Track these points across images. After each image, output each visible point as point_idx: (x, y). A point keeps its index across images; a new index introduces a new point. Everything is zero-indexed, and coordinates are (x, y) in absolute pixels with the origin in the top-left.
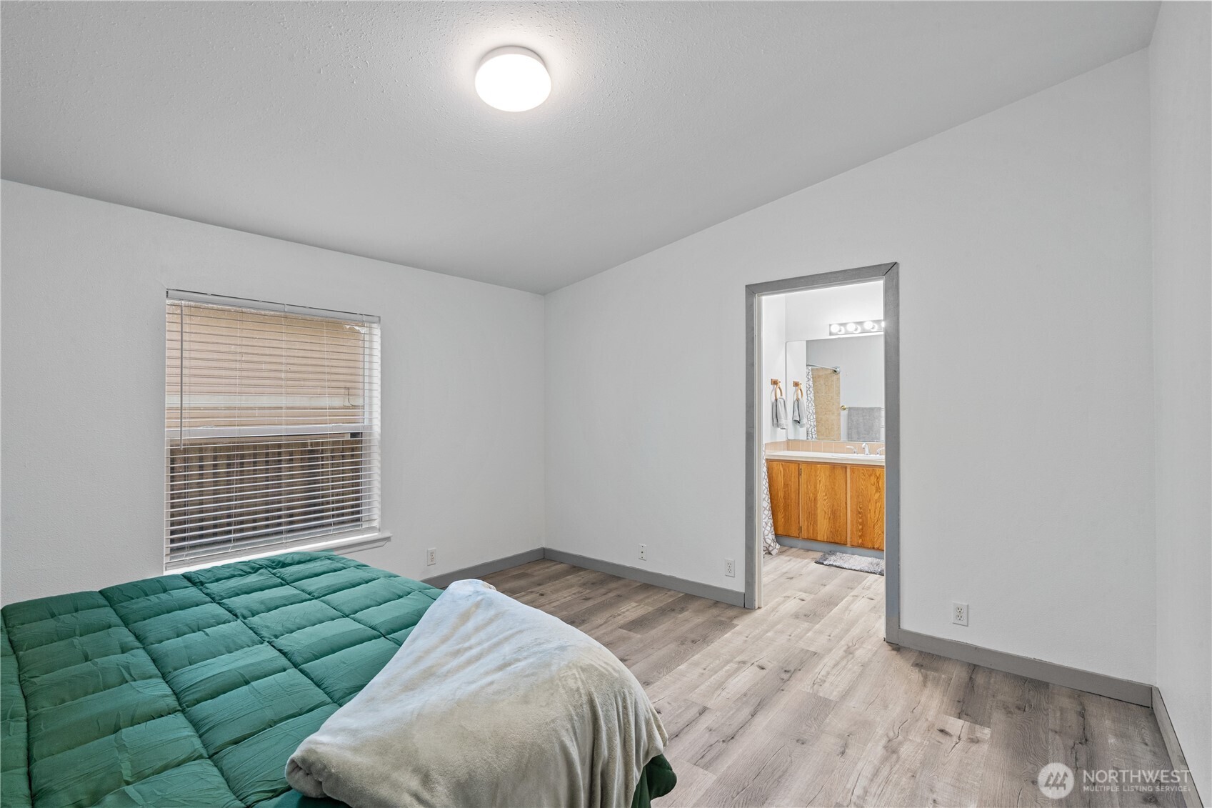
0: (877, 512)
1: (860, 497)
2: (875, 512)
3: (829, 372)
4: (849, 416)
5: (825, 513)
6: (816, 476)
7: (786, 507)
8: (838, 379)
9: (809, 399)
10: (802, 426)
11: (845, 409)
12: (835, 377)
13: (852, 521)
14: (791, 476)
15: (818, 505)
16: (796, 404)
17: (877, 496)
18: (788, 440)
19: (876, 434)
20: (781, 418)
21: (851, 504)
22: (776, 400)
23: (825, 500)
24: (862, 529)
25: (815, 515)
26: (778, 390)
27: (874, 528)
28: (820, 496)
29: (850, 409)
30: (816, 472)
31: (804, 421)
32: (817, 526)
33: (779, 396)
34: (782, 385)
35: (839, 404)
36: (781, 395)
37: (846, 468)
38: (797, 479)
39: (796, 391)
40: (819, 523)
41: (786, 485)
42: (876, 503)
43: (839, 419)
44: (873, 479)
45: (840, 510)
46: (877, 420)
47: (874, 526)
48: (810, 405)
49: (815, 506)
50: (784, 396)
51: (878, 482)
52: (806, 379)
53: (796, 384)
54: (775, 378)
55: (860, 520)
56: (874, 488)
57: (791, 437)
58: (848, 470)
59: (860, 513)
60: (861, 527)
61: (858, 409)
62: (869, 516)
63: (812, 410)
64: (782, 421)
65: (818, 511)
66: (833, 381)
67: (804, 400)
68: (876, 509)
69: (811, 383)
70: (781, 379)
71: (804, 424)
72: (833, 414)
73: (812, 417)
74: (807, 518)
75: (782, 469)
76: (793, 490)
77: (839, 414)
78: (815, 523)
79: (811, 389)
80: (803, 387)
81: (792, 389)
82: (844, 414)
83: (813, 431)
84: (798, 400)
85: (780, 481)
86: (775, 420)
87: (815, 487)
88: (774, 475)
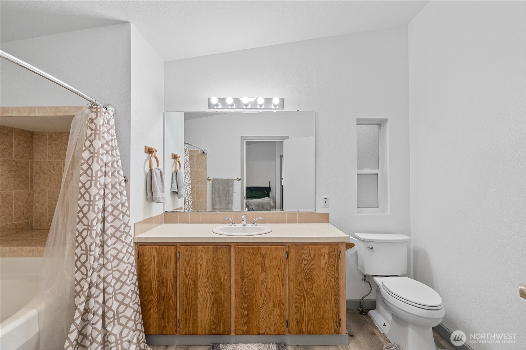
0: (263, 294)
1: (246, 279)
2: (261, 294)
3: (200, 153)
4: (213, 185)
5: (207, 301)
6: (197, 259)
7: (161, 299)
8: (206, 158)
9: (186, 171)
10: (180, 197)
11: (210, 180)
12: (203, 157)
13: (236, 308)
14: (167, 262)
15: (199, 294)
16: (174, 175)
17: (263, 275)
18: (166, 213)
19: (231, 197)
20: (156, 192)
21: (235, 287)
22: (151, 170)
23: (207, 286)
24: (247, 315)
25: (196, 305)
26: (154, 160)
27: (259, 312)
28: (202, 282)
29: (214, 180)
30: (197, 255)
31: (182, 192)
32: (197, 317)
33: (154, 166)
34: (159, 154)
35: (206, 175)
36: (158, 165)
37: (230, 248)
38: (174, 265)
39: (175, 163)
40: (199, 314)
41: (161, 273)
42: (262, 284)
43: (206, 187)
44: (259, 258)
45: (224, 296)
46: (231, 188)
47: (260, 309)
48: (187, 177)
49: (195, 295)
50: (161, 167)
51: (264, 261)
52: (184, 155)
53: (175, 157)
54: (150, 146)
55: (245, 305)
56: (259, 267)
57: (169, 209)
58: (233, 250)
59: (245, 297)
60: (245, 313)
61: (219, 180)
62: (254, 299)
63: (188, 181)
64: (158, 194)
65: (199, 300)
66: (202, 160)
67: (182, 172)
68: (261, 290)
69: (188, 158)
70: (157, 146)
71: (182, 195)
72: (202, 183)
73: (188, 188)
74: (186, 310)
75: (155, 254)
76: (169, 278)
77: (206, 184)
78: (196, 314)
79: (188, 163)
80: (182, 160)
81: (170, 161)
82: (209, 183)
83: (189, 199)
84: (176, 172)
85: (153, 268)
86: (149, 193)
87: (196, 273)
88: (145, 262)
